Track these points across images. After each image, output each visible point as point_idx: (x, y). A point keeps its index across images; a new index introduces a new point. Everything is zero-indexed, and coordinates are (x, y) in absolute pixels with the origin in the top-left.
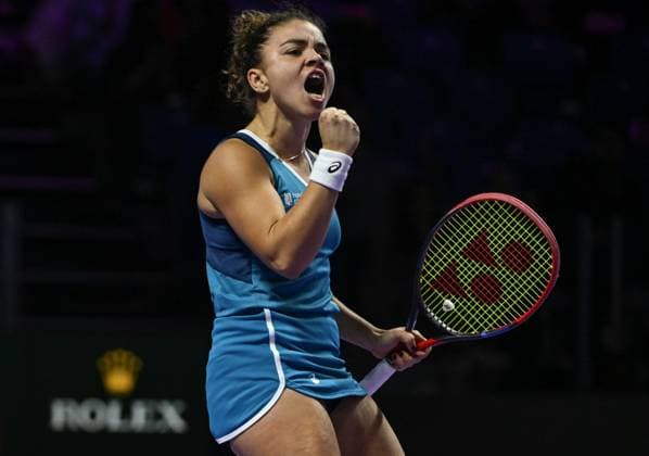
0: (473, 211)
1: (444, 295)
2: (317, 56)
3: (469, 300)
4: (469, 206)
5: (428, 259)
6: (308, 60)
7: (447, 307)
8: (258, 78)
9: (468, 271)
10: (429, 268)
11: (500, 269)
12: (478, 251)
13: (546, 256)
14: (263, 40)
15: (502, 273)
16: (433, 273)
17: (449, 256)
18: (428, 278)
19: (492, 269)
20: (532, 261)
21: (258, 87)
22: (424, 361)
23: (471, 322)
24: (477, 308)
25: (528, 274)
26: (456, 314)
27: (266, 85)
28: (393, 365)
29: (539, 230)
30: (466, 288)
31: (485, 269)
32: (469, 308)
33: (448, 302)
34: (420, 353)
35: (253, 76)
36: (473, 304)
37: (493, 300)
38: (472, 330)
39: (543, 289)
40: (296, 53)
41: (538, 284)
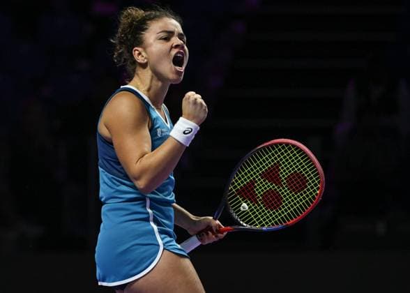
0: (274, 149)
1: (243, 200)
2: (180, 42)
3: (259, 205)
4: (271, 145)
5: (237, 175)
6: (175, 44)
7: (244, 208)
8: (140, 54)
9: (262, 187)
10: (237, 181)
11: (284, 188)
12: (272, 175)
13: (316, 185)
14: (144, 30)
15: (284, 191)
16: (239, 184)
17: (252, 176)
18: (235, 187)
19: (279, 188)
20: (306, 187)
21: (140, 59)
22: (221, 240)
23: (257, 220)
24: (263, 211)
25: (302, 195)
26: (248, 213)
27: (145, 58)
28: (200, 240)
29: (315, 167)
30: (259, 197)
31: (274, 187)
32: (258, 211)
33: (244, 205)
34: (220, 235)
35: (137, 52)
36: (261, 208)
37: (275, 208)
38: (257, 225)
39: (309, 205)
40: (167, 39)
41: (307, 202)
